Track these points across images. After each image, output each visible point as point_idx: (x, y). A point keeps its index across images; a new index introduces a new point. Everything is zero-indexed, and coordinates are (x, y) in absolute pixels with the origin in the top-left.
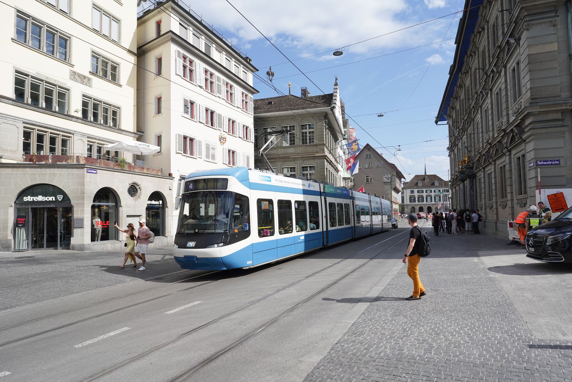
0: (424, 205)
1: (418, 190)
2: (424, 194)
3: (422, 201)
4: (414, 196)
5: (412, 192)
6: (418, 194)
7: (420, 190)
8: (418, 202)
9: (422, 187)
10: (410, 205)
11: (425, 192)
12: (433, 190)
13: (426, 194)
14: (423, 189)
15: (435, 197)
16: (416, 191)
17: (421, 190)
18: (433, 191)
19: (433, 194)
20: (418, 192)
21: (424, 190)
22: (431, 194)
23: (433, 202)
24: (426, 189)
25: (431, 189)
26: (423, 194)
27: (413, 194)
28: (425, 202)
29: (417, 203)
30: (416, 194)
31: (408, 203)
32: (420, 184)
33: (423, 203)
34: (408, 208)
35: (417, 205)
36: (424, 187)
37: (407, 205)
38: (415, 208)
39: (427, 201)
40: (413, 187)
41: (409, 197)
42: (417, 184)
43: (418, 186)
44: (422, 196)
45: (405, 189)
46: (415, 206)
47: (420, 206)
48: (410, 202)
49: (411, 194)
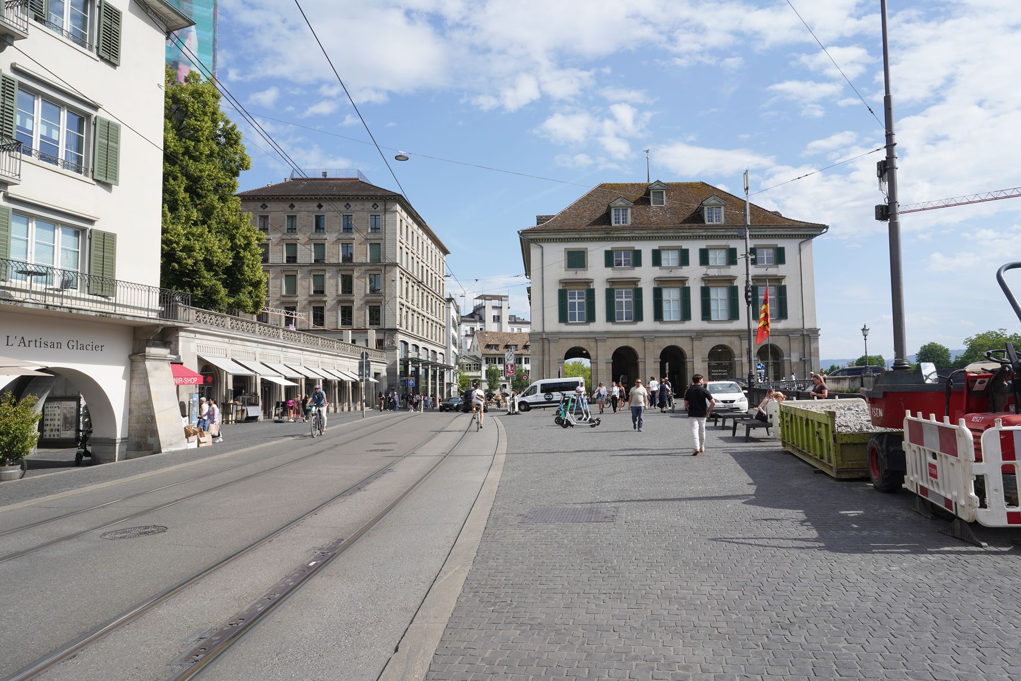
0: (644, 336)
1: (609, 246)
2: (646, 274)
3: (629, 316)
4: (588, 282)
5: (576, 260)
6: (610, 273)
7: (619, 251)
8: (611, 317)
9: (633, 228)
10: (558, 335)
11: (647, 258)
12: (694, 248)
13: (657, 272)
14: (637, 245)
15: (705, 293)
16: (596, 252)
17: (626, 250)
18: (694, 257)
19: (694, 273)
20: (610, 259)
21: (646, 249)
22: (684, 272)
23: (696, 322)
24: (656, 245)
25: (685, 245)
26: (635, 273)
27: (581, 275)
28: (648, 323)
29: (600, 324)
30: (597, 272)
31: (553, 323)
32: (623, 218)
33: (639, 326)
34: (546, 358)
35: (604, 340)
36: (644, 233)
37: (544, 337)
38: (592, 353)
39: (658, 315)
40: (585, 230)
41: (558, 287)
42: (606, 219)
43: (613, 224)
44: (634, 282)
45: (535, 241)
46: (593, 344)
47: (621, 343)
48: (563, 318)
49: (572, 275)
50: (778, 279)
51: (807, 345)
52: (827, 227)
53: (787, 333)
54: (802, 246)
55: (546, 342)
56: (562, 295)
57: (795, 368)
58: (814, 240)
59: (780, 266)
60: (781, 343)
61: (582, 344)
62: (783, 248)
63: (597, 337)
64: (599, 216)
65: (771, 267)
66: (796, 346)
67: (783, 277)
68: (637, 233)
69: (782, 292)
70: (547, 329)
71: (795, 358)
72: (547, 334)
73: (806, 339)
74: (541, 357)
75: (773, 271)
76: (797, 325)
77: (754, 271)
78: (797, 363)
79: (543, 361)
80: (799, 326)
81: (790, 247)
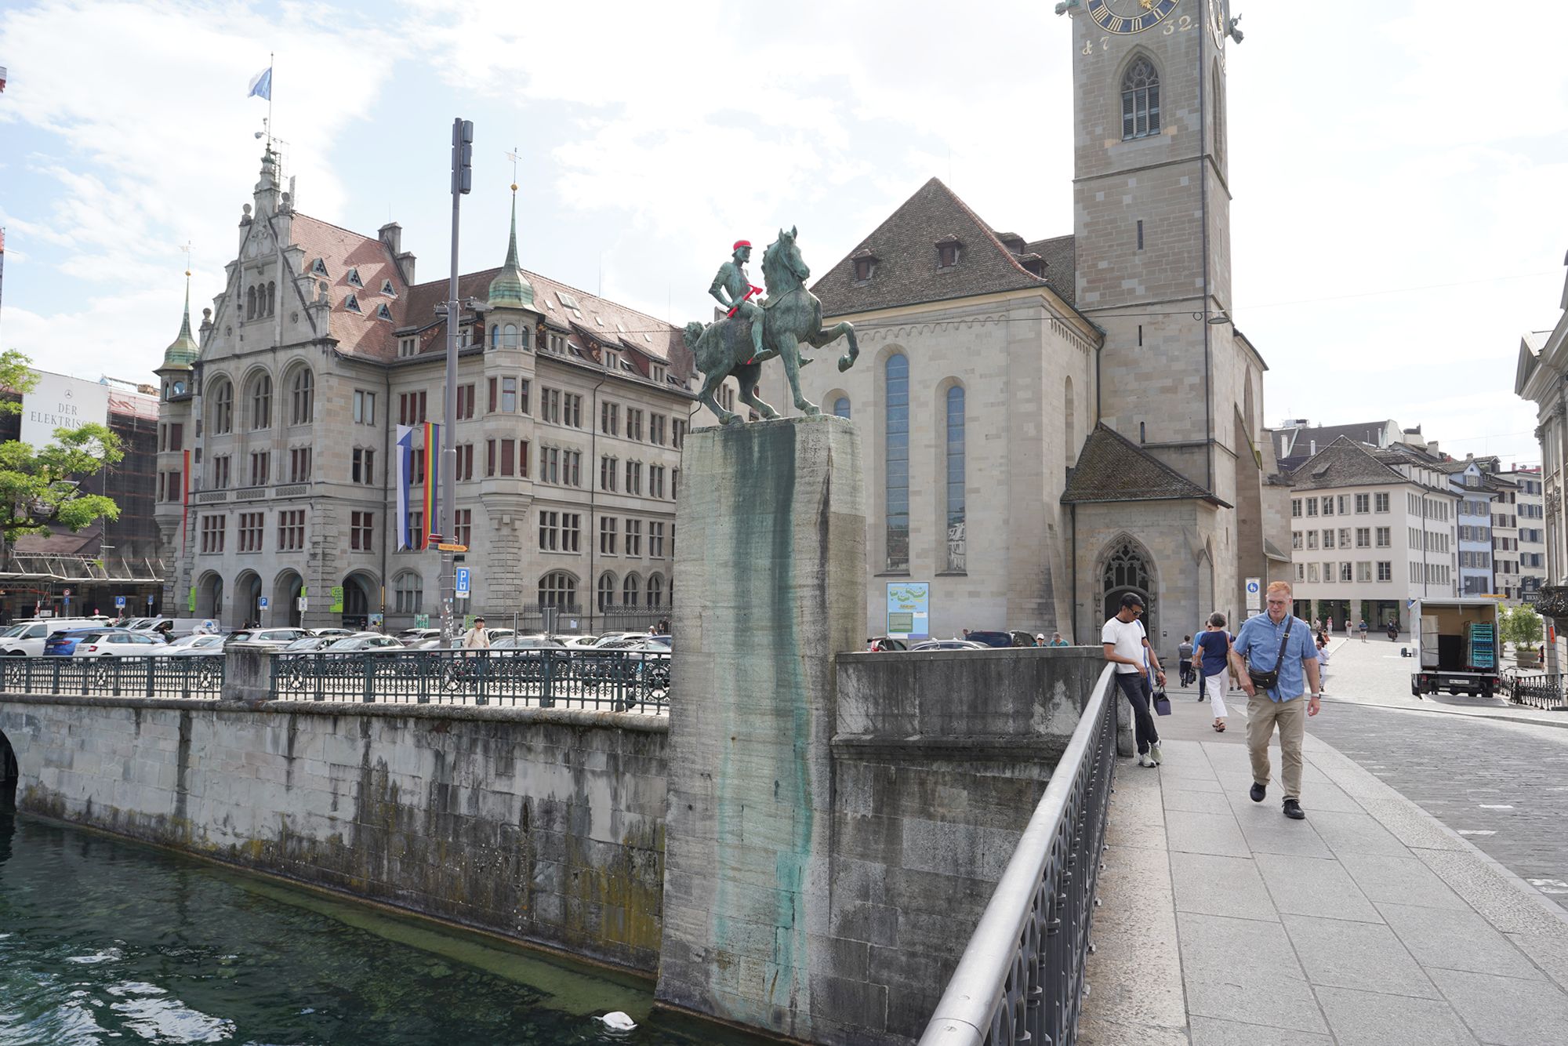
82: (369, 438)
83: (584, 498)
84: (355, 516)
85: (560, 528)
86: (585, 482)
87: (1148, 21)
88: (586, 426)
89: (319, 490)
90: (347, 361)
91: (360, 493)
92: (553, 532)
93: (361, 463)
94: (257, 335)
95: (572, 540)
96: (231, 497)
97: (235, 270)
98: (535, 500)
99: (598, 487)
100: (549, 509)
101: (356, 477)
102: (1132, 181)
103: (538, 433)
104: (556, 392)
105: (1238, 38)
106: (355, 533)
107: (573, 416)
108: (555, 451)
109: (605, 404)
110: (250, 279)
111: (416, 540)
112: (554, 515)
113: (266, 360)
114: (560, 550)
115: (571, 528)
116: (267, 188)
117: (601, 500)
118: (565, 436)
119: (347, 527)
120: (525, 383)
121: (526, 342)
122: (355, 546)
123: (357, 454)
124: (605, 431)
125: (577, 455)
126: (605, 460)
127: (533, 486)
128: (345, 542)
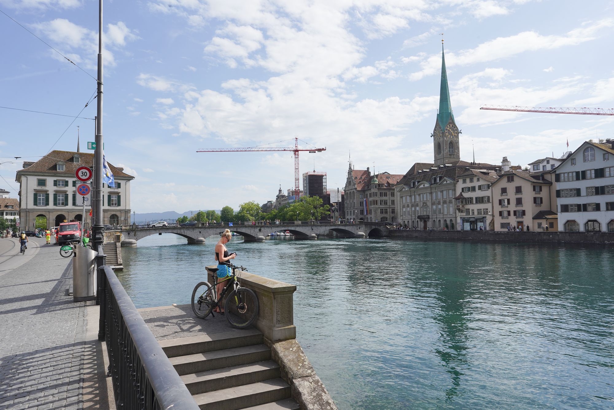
0: (69, 211)
1: (55, 178)
2: (70, 189)
3: (63, 204)
4: (46, 191)
5: (42, 183)
6: (56, 188)
7: (59, 181)
8: (55, 204)
9: (65, 173)
10: (33, 210)
11: (70, 184)
13: (74, 189)
14: (67, 179)
16: (50, 181)
17: (63, 181)
20: (56, 183)
21: (70, 181)
24: (74, 180)
26: (66, 189)
27: (44, 188)
28: (70, 206)
29: (51, 206)
30: (50, 187)
31: (31, 206)
32: (61, 169)
33: (67, 207)
34: (28, 218)
35: (52, 212)
36: (70, 175)
37: (27, 210)
38: (47, 217)
39: (74, 204)
40: (45, 173)
41: (34, 192)
42: (54, 167)
43: (58, 170)
44: (65, 192)
45: (24, 175)
46: (48, 213)
47: (59, 213)
48: (35, 203)
49: (39, 188)
50: (118, 193)
51: (127, 215)
52: (134, 178)
53: (120, 211)
54: (127, 183)
55: (28, 212)
56: (35, 196)
57: (122, 222)
58: (131, 181)
59: (119, 189)
60: (118, 214)
61: (43, 213)
62: (120, 183)
63: (49, 211)
64: (52, 165)
65: (116, 189)
66: (123, 215)
67: (120, 193)
68: (67, 175)
69: (119, 197)
70: (28, 208)
71: (122, 219)
72: (28, 209)
73: (127, 212)
74: (25, 218)
75: (116, 190)
76: (124, 208)
77: (110, 190)
78: (123, 220)
79: (26, 219)
80: (125, 208)
81: (122, 183)
82: (361, 200)
83: (388, 206)
84: (361, 211)
85: (384, 211)
86: (388, 204)
87: (439, 138)
88: (388, 196)
89: (356, 208)
90: (358, 191)
91: (361, 208)
92: (383, 212)
93: (361, 204)
94: (351, 187)
95: (386, 212)
96: (349, 208)
97: (347, 178)
98: (379, 208)
99: (391, 204)
100: (382, 208)
101: (361, 205)
102: (438, 161)
103: (379, 198)
104: (382, 193)
105: (461, 133)
106: (361, 213)
107: (386, 195)
108: (383, 201)
109: (392, 193)
110: (349, 180)
111: (367, 214)
112: (383, 210)
113: (351, 191)
114: (384, 214)
115: (386, 211)
116: (350, 168)
117: (390, 207)
118: (384, 198)
119: (360, 212)
120: (376, 193)
121: (376, 187)
122: (361, 214)
123: (361, 202)
124: (392, 196)
125: (387, 200)
126: (392, 201)
127: (379, 205)
128: (360, 214)
